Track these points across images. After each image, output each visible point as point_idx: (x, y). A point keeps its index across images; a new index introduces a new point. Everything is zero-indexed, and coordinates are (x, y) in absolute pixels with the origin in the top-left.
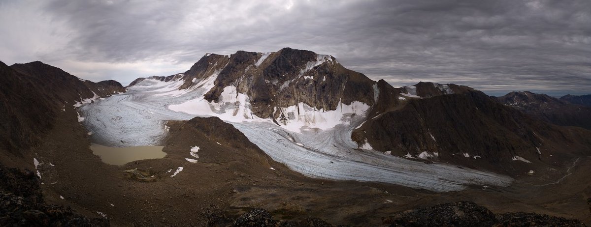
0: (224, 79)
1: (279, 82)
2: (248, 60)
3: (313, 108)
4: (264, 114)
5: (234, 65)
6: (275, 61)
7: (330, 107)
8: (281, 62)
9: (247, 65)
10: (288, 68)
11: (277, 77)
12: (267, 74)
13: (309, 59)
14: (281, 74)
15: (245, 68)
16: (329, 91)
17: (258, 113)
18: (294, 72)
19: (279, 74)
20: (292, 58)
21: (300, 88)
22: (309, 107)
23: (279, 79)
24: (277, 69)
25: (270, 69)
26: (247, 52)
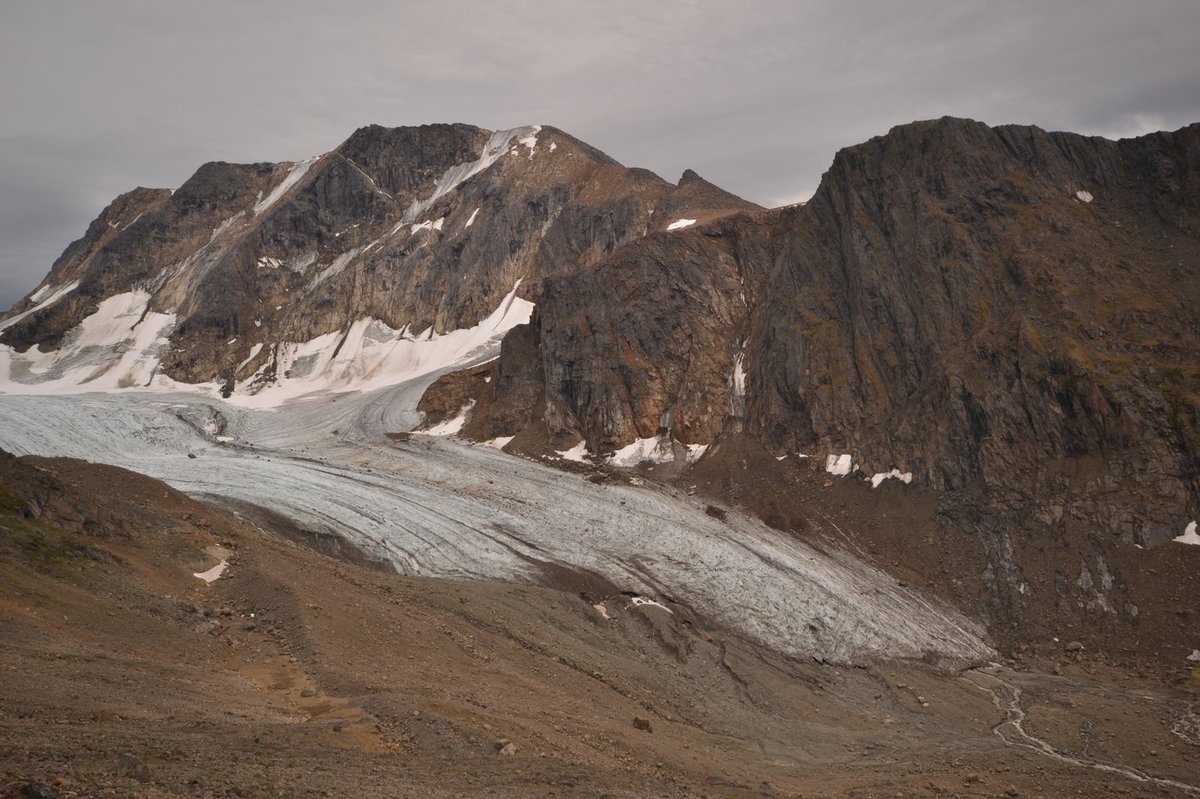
0: (111, 269)
1: (318, 261)
2: (235, 196)
3: (397, 333)
4: (196, 369)
5: (170, 217)
6: (314, 184)
7: (459, 316)
8: (336, 183)
9: (226, 212)
10: (361, 206)
11: (315, 243)
12: (274, 237)
13: (452, 155)
14: (329, 231)
15: (216, 225)
16: (475, 260)
17: (177, 365)
18: (380, 217)
19: (324, 229)
20: (381, 164)
21: (381, 269)
22: (385, 328)
23: (321, 250)
24: (315, 216)
25: (288, 215)
26: (237, 166)
